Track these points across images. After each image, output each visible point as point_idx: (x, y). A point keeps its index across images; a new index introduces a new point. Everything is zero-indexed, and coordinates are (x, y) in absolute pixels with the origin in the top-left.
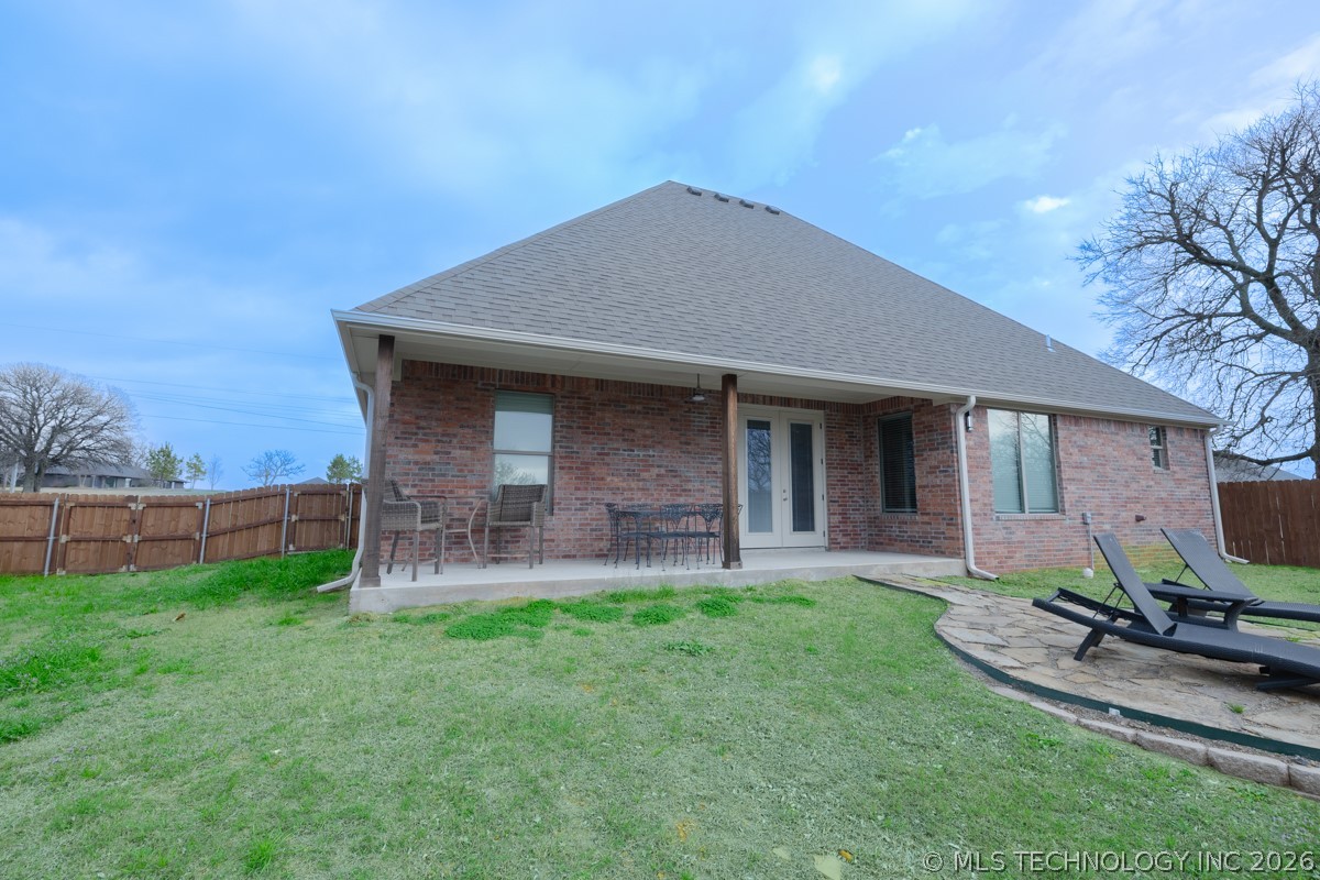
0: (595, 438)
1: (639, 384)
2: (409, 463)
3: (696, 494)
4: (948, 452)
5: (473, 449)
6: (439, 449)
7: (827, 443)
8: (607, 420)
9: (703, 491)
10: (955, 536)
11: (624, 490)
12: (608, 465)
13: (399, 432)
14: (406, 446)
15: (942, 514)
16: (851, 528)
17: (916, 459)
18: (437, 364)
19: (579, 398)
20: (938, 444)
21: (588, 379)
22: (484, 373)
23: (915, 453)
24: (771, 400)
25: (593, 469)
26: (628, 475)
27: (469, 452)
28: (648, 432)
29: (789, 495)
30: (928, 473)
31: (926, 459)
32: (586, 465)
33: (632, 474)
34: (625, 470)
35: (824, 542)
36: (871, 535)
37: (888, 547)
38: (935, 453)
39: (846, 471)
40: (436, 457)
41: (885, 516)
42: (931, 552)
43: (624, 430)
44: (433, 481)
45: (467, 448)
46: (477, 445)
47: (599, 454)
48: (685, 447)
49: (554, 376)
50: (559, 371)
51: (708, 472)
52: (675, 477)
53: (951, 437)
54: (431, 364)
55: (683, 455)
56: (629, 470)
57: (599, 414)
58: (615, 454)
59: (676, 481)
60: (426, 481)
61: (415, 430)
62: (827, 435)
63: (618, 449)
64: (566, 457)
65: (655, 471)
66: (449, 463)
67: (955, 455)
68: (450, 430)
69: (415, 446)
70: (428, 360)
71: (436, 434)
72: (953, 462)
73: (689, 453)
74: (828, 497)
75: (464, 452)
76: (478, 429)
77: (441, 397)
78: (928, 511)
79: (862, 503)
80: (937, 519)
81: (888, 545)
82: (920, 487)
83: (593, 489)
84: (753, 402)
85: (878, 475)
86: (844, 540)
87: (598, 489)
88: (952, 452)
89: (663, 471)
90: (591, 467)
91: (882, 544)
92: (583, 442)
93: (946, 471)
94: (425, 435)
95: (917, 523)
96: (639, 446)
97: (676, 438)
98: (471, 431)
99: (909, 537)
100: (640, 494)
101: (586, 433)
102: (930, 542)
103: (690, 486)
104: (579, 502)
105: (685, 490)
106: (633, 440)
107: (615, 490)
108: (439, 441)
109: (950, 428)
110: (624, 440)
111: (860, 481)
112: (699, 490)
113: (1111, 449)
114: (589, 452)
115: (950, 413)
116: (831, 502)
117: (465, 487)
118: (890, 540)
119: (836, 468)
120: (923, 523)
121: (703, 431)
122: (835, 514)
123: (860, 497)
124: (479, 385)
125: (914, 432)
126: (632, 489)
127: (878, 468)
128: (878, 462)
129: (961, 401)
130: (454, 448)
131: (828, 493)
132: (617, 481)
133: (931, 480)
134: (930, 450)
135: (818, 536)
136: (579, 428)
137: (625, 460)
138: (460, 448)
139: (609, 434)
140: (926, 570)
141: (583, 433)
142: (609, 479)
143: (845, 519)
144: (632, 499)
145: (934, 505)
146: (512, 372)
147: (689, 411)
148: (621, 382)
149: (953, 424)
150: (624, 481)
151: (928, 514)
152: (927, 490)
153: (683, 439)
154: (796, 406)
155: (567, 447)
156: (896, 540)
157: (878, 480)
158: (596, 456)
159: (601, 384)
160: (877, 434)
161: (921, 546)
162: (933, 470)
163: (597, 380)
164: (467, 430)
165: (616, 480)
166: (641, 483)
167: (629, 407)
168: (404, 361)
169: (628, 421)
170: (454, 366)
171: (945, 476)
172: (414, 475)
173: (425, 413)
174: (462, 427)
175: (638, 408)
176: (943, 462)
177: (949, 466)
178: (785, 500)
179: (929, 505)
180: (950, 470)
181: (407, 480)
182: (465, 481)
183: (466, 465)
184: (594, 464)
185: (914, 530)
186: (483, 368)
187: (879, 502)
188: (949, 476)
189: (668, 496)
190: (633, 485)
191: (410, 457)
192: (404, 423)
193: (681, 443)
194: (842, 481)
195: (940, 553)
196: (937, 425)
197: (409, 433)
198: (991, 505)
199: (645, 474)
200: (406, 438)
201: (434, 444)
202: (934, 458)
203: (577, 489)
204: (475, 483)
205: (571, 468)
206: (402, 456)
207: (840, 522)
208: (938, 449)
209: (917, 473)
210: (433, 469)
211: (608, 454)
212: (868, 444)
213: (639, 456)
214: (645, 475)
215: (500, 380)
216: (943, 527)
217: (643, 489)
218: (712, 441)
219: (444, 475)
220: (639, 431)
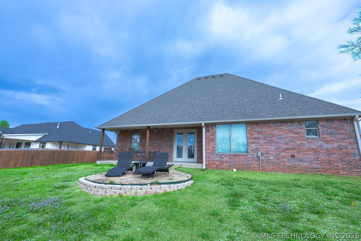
18: (124, 130)
21: (145, 129)
22: (130, 130)
24: (182, 128)
25: (145, 145)
28: (155, 138)
35: (196, 161)
44: (123, 148)
46: (129, 142)
49: (140, 129)
51: (166, 145)
52: (160, 146)
56: (151, 145)
65: (156, 145)
66: (125, 145)
68: (125, 140)
69: (121, 143)
73: (163, 141)
76: (129, 139)
77: (124, 135)
83: (145, 149)
84: (178, 129)
86: (201, 161)
89: (157, 145)
92: (144, 140)
103: (163, 148)
108: (124, 142)
113: (277, 131)
116: (198, 151)
119: (199, 143)
121: (166, 136)
124: (129, 132)
130: (126, 143)
135: (195, 159)
136: (143, 138)
140: (190, 166)
144: (151, 151)
147: (163, 133)
153: (162, 138)
154: (188, 129)
169: (151, 136)
173: (122, 137)
174: (127, 139)
175: (153, 133)
178: (186, 150)
181: (120, 148)
182: (126, 148)
190: (152, 148)
192: (120, 139)
198: (215, 151)
203: (142, 149)
204: (128, 148)
205: (142, 145)
210: (123, 146)
213: (153, 142)
214: (154, 146)
215: (132, 131)
218: (168, 138)
220: (153, 137)
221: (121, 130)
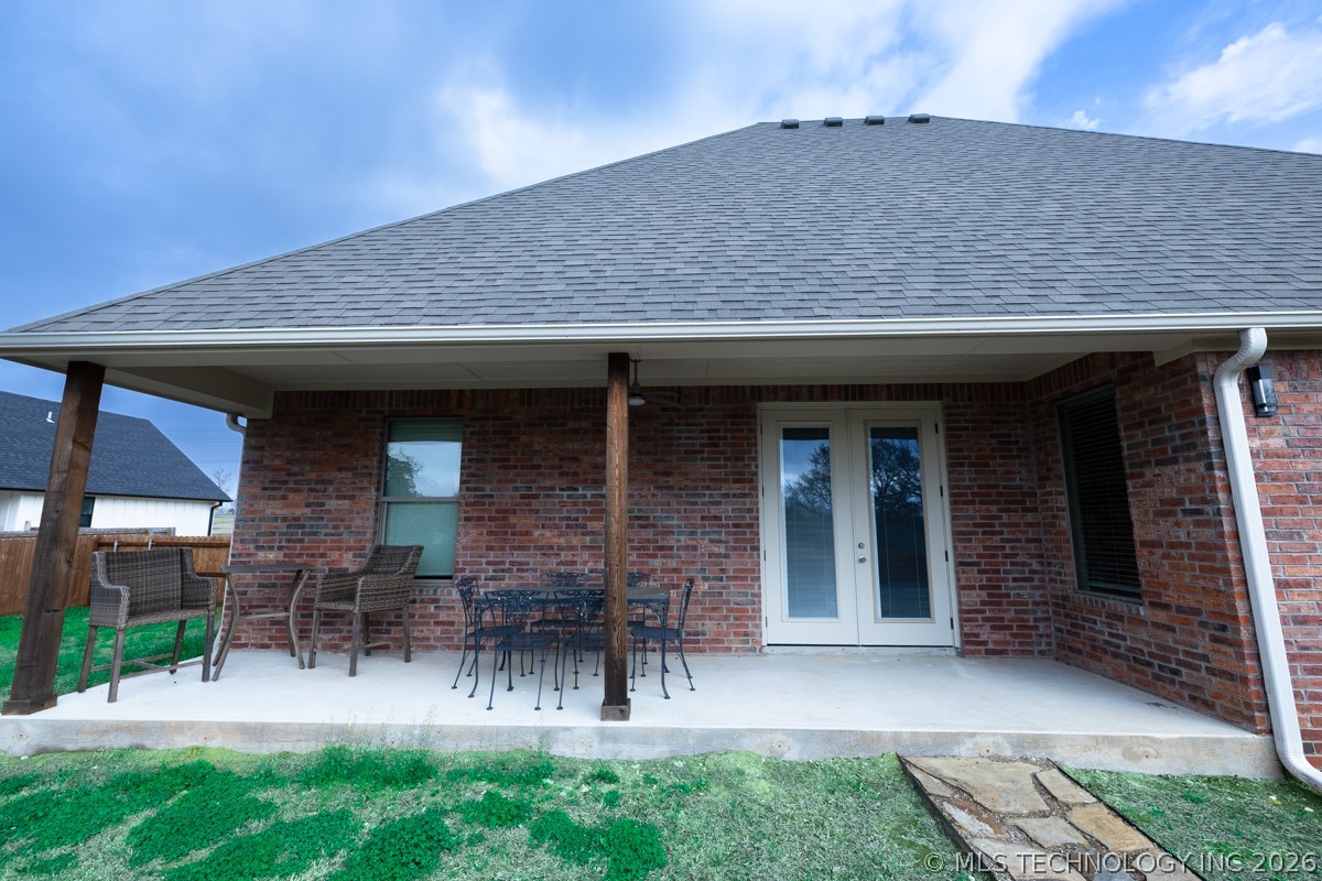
0: (517, 475)
1: (587, 389)
2: (276, 519)
3: (682, 553)
4: (1200, 467)
5: (352, 498)
6: (311, 500)
7: (950, 458)
8: (536, 447)
9: (695, 548)
10: (1236, 671)
11: (560, 548)
12: (537, 512)
13: (267, 481)
14: (274, 498)
15: (1198, 612)
16: (1012, 614)
17: (1130, 483)
18: (315, 392)
19: (494, 419)
20: (1175, 449)
21: (508, 391)
22: (369, 398)
23: (1128, 471)
24: (825, 392)
25: (513, 520)
26: (568, 526)
27: (347, 502)
29: (870, 552)
30: (1156, 514)
31: (1149, 484)
32: (504, 514)
33: (574, 525)
34: (561, 519)
35: (952, 637)
36: (1060, 630)
37: (1093, 663)
38: (1169, 470)
39: (994, 508)
40: (307, 511)
41: (1083, 598)
42: (1181, 697)
43: (561, 459)
44: (302, 541)
45: (345, 497)
46: (357, 493)
47: (523, 497)
48: (662, 480)
49: (461, 392)
50: (468, 383)
51: (703, 518)
52: (645, 527)
53: (1205, 433)
54: (308, 393)
55: (659, 493)
56: (568, 518)
57: (525, 439)
58: (548, 496)
59: (649, 534)
60: (294, 541)
61: (285, 478)
62: (948, 443)
63: (553, 489)
64: (475, 504)
66: (323, 518)
67: (1218, 473)
68: (326, 476)
69: (284, 497)
70: (303, 389)
71: (308, 482)
72: (1214, 490)
73: (670, 488)
74: (957, 556)
75: (340, 502)
76: (359, 471)
77: (318, 434)
78: (1164, 600)
79: (1036, 567)
80: (1187, 623)
81: (1092, 656)
82: (1144, 544)
83: (513, 548)
84: (789, 400)
85: (1066, 514)
86: (996, 636)
87: (520, 548)
88: (1210, 467)
90: (511, 516)
91: (1079, 652)
92: (500, 481)
93: (1199, 512)
94: (296, 482)
95: (1143, 623)
96: (586, 481)
97: (647, 467)
98: (350, 475)
99: (1130, 649)
100: (586, 555)
101: (505, 467)
102: (1176, 672)
103: (671, 541)
104: (491, 568)
105: (662, 548)
106: (576, 474)
107: (546, 550)
108: (311, 490)
109: (1200, 411)
110: (562, 474)
111: (1031, 525)
112: (687, 548)
114: (508, 495)
115: (1196, 378)
116: (961, 564)
117: (340, 549)
118: (1094, 648)
119: (973, 502)
120: (1156, 625)
121: (696, 452)
122: (972, 588)
123: (1032, 556)
124: (363, 415)
125: (1121, 426)
126: (573, 548)
127: (1063, 501)
128: (1064, 488)
129: (1227, 343)
130: (330, 498)
131: (955, 548)
132: (550, 537)
133: (1164, 529)
134: (1159, 463)
135: (940, 625)
136: (494, 460)
137: (563, 504)
138: (338, 498)
139: (539, 467)
141: (500, 468)
142: (537, 533)
143: (995, 596)
144: (574, 563)
145: (1178, 589)
146: (405, 392)
148: (558, 390)
149: (1206, 401)
150: (561, 535)
151: (1166, 607)
152: (1159, 552)
153: (660, 467)
154: (876, 398)
155: (476, 489)
156: (1105, 652)
157: (1065, 523)
158: (519, 500)
159: (528, 396)
160: (1058, 436)
161: (1157, 677)
162: (1168, 508)
163: (522, 390)
164: (344, 474)
165: (548, 534)
166: (588, 538)
167: (571, 425)
168: (276, 394)
169: (569, 446)
170: (333, 394)
171: (1197, 524)
172: (281, 534)
173: (298, 455)
174: (340, 470)
175: (585, 425)
176: (1188, 490)
177: (1204, 501)
178: (862, 560)
179: (1165, 586)
180: (1208, 508)
181: (273, 541)
182: (340, 541)
183: (342, 520)
184: (514, 512)
185: (1140, 638)
186: (369, 392)
187: (1071, 568)
188: (1207, 523)
189: (634, 558)
190: (575, 541)
191: (278, 512)
192: (274, 470)
193: (655, 473)
194: (987, 527)
195: (1201, 703)
196: (1170, 407)
197: (278, 482)
199: (595, 524)
200: (274, 489)
201: (306, 494)
202: (1169, 481)
203: (490, 548)
204: (352, 544)
205: (482, 519)
206: (269, 512)
207: (983, 603)
208: (1175, 461)
209: (1134, 512)
210: (303, 527)
211: (536, 497)
212: (1042, 456)
213: (585, 496)
215: (390, 405)
216: (1203, 645)
217: (590, 548)
218: (712, 467)
219: (315, 534)
220: (586, 459)
221: (287, 394)
